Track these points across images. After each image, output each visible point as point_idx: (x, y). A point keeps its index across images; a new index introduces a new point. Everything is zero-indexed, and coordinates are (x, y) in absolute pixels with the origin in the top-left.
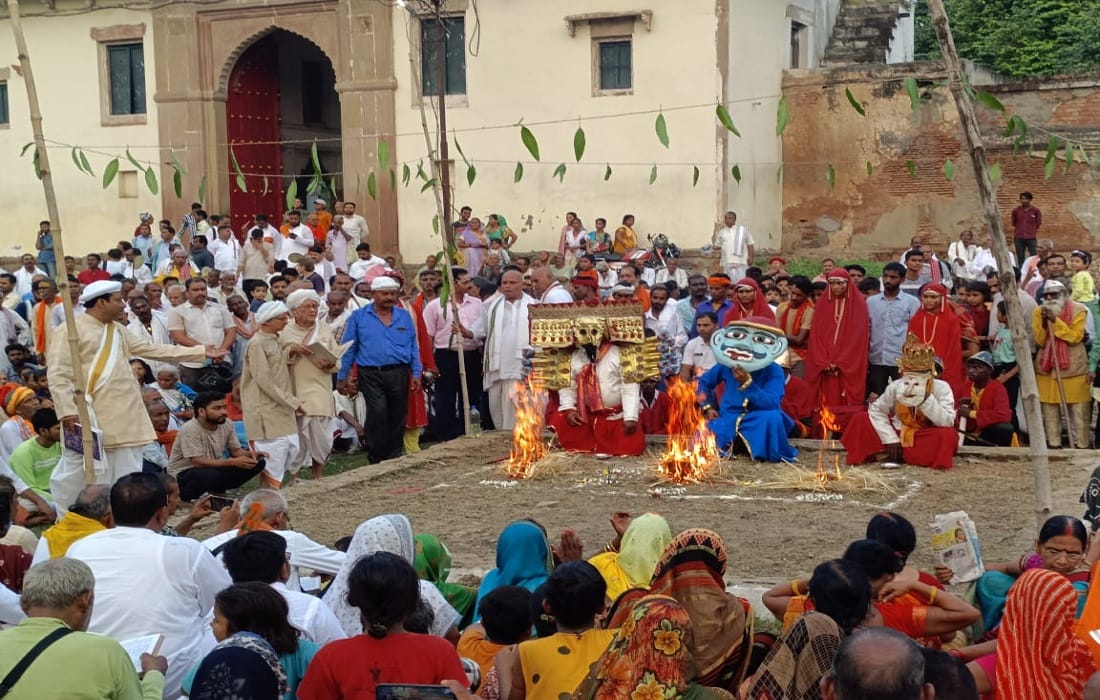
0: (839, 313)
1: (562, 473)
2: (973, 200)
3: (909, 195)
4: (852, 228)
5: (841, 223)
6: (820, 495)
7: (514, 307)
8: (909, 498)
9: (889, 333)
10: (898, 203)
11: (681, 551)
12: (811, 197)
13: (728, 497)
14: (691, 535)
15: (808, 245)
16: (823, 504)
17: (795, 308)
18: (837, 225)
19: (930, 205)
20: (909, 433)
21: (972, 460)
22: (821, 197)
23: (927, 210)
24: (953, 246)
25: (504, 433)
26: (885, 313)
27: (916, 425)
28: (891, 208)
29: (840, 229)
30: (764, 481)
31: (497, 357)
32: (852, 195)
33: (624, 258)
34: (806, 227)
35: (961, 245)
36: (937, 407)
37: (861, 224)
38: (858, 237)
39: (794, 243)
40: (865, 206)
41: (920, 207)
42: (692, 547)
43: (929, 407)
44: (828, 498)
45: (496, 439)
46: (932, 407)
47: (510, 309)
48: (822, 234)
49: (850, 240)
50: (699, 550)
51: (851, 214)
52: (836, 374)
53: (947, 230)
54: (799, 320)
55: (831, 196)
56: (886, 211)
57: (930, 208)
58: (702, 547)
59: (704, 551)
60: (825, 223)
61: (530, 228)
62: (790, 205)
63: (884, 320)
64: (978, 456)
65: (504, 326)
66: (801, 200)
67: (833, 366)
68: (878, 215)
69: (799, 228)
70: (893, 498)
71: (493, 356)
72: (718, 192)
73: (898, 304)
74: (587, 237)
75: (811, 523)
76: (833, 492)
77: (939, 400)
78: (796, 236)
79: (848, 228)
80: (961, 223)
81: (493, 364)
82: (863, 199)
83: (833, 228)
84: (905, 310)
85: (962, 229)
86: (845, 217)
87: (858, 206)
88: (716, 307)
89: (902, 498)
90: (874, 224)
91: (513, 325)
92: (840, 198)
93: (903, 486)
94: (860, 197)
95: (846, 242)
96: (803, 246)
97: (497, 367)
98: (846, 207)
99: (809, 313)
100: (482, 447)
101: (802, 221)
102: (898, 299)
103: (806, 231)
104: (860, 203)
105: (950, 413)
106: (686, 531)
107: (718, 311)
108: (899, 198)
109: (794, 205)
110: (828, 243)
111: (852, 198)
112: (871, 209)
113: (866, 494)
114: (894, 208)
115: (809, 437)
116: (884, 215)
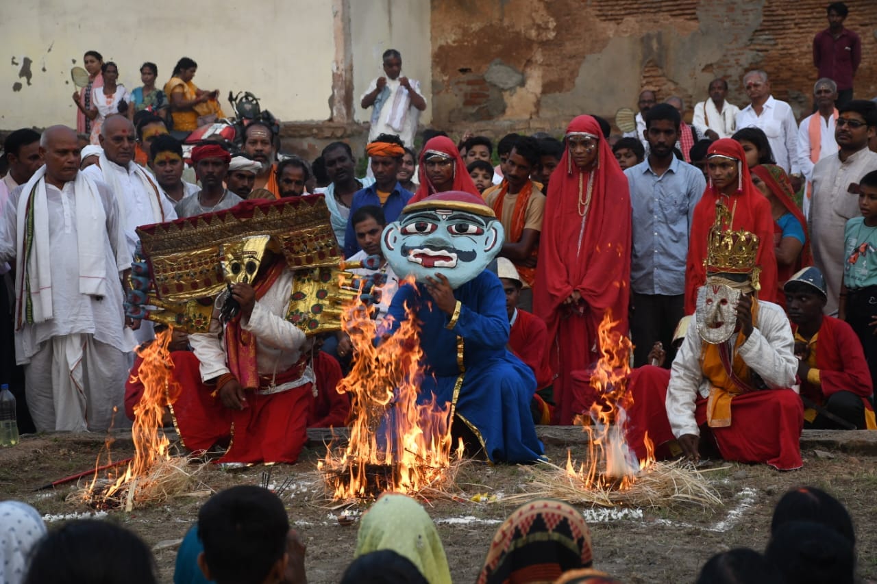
0: (584, 200)
1: (178, 494)
2: (726, 24)
3: (629, 18)
4: (540, 82)
5: (523, 73)
6: (607, 512)
7: (64, 195)
8: (745, 514)
9: (660, 235)
10: (611, 34)
11: (520, 544)
12: (475, 26)
13: (461, 521)
14: (535, 512)
15: (472, 115)
16: (615, 526)
17: (514, 192)
18: (516, 78)
19: (659, 37)
20: (721, 402)
21: (821, 454)
22: (491, 25)
23: (655, 45)
24: (699, 108)
25: (58, 436)
26: (652, 199)
27: (733, 387)
28: (599, 44)
29: (522, 84)
30: (507, 493)
31: (46, 295)
32: (539, 21)
33: (191, 138)
34: (469, 83)
35: (710, 105)
36: (768, 349)
37: (554, 76)
38: (549, 98)
39: (451, 112)
40: (557, 43)
41: (645, 41)
42: (539, 536)
43: (756, 349)
44: (620, 515)
45: (45, 448)
46: (760, 349)
47: (59, 200)
48: (493, 94)
49: (538, 104)
50: (551, 543)
51: (538, 57)
52: (581, 310)
53: (687, 83)
54: (521, 214)
55: (506, 23)
56: (592, 51)
57: (659, 42)
58: (556, 536)
59: (558, 544)
60: (498, 74)
61: (29, 84)
62: (443, 42)
63: (651, 212)
64: (829, 445)
65: (51, 233)
66: (460, 31)
67: (576, 296)
68: (578, 57)
69: (458, 83)
70: (720, 514)
71: (38, 292)
72: (335, 15)
73: (671, 181)
74: (129, 98)
75: (613, 553)
76: (625, 506)
77: (769, 340)
78: (454, 99)
79: (534, 84)
80: (708, 68)
81: (41, 308)
82: (558, 29)
83: (510, 84)
84: (684, 191)
85: (708, 78)
86: (529, 62)
87: (548, 41)
88: (383, 197)
89: (735, 513)
90: (574, 74)
91: (68, 231)
92: (520, 27)
93: (730, 496)
94: (552, 24)
95: (533, 109)
96: (466, 118)
97: (48, 314)
98: (529, 43)
99: (537, 199)
100: (23, 462)
101: (463, 71)
102: (671, 172)
103: (469, 89)
104: (551, 35)
105: (788, 361)
106: (528, 507)
107: (386, 204)
108: (612, 25)
109: (450, 42)
110: (503, 112)
111: (539, 27)
112: (569, 47)
113: (676, 508)
114: (605, 42)
115: (555, 422)
116: (590, 57)
